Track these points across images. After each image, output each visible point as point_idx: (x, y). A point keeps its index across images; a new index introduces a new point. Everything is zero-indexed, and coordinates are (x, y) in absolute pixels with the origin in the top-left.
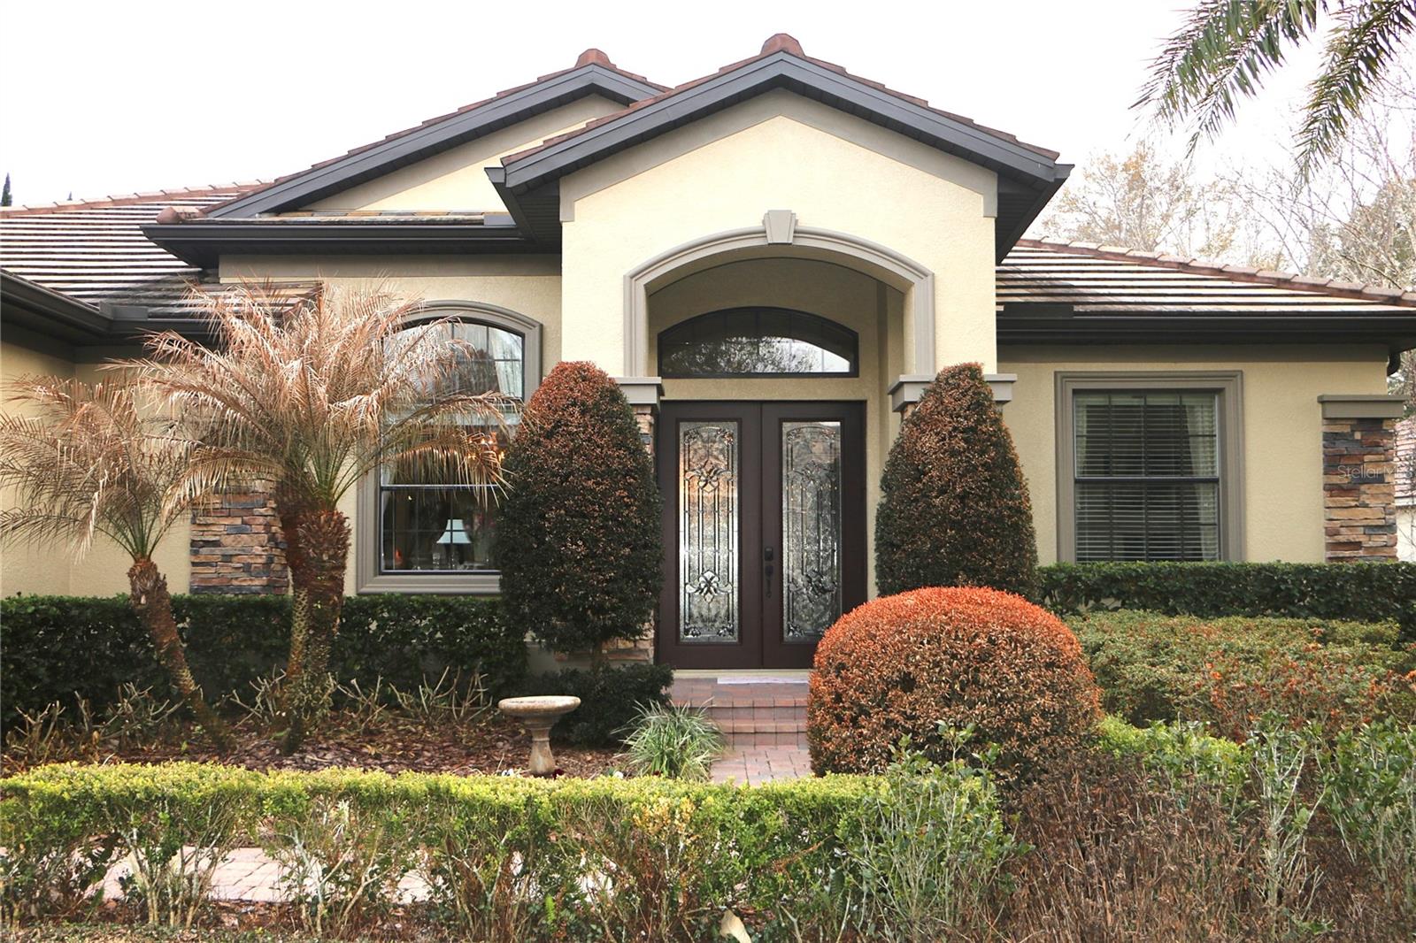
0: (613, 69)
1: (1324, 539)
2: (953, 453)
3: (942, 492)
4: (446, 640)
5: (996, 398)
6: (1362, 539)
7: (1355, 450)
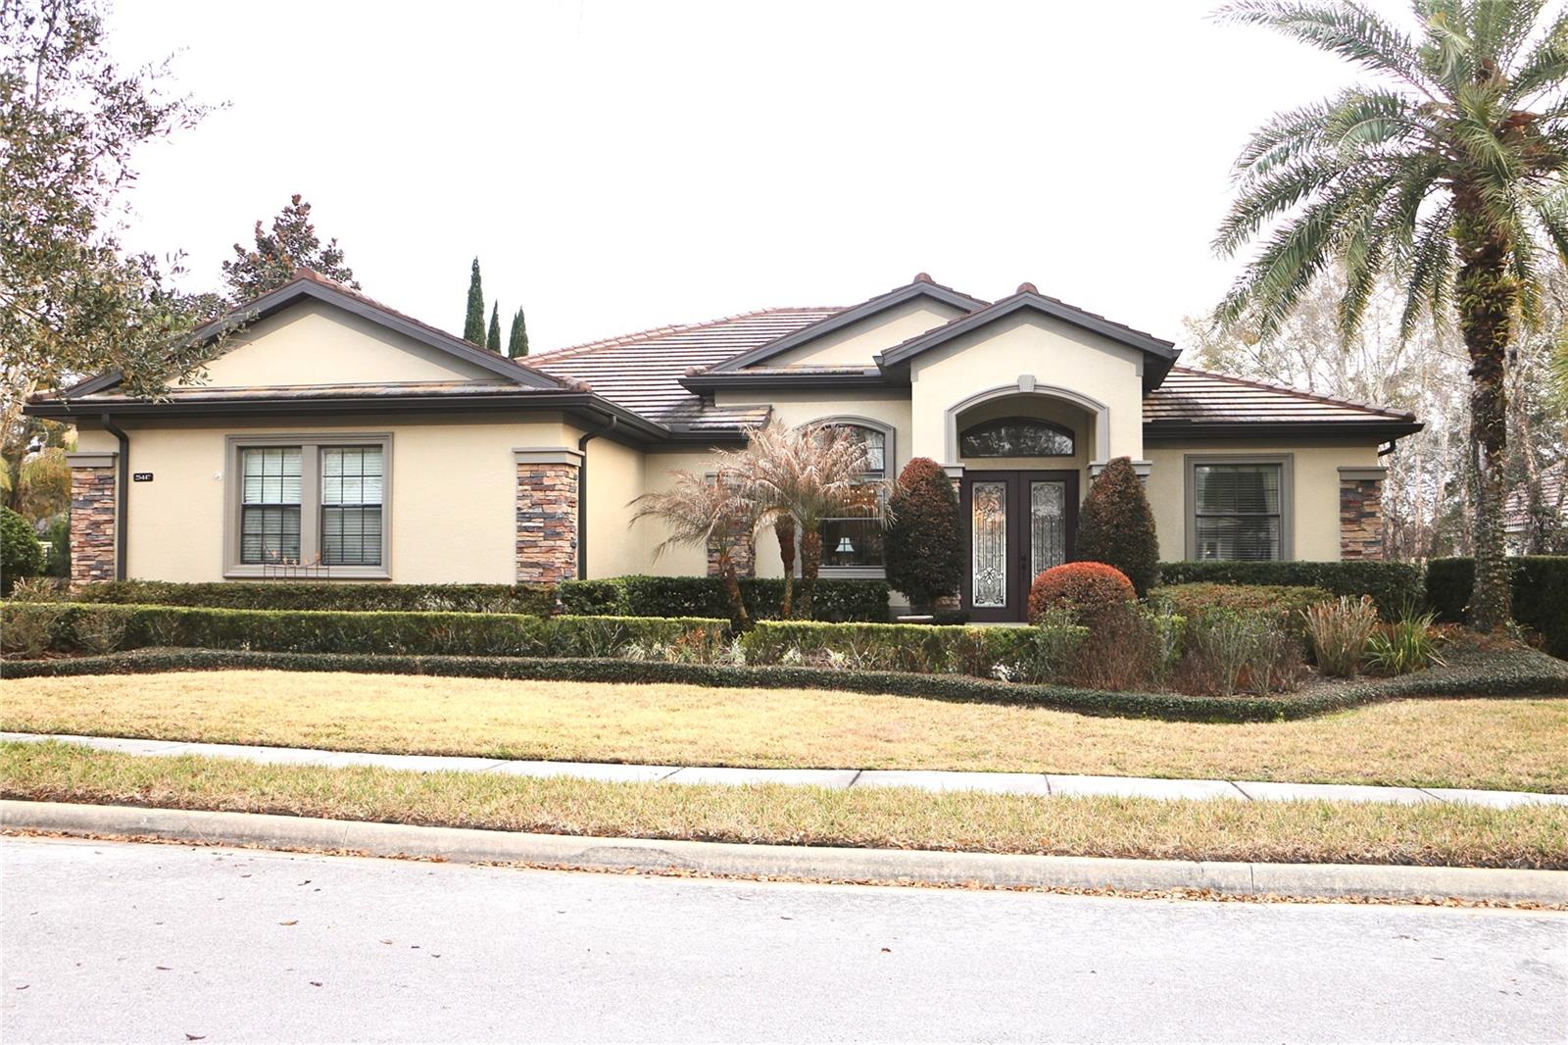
0: (934, 284)
1: (1341, 549)
2: (1113, 504)
3: (1107, 523)
4: (846, 603)
5: (1137, 473)
6: (1362, 549)
7: (1358, 498)
